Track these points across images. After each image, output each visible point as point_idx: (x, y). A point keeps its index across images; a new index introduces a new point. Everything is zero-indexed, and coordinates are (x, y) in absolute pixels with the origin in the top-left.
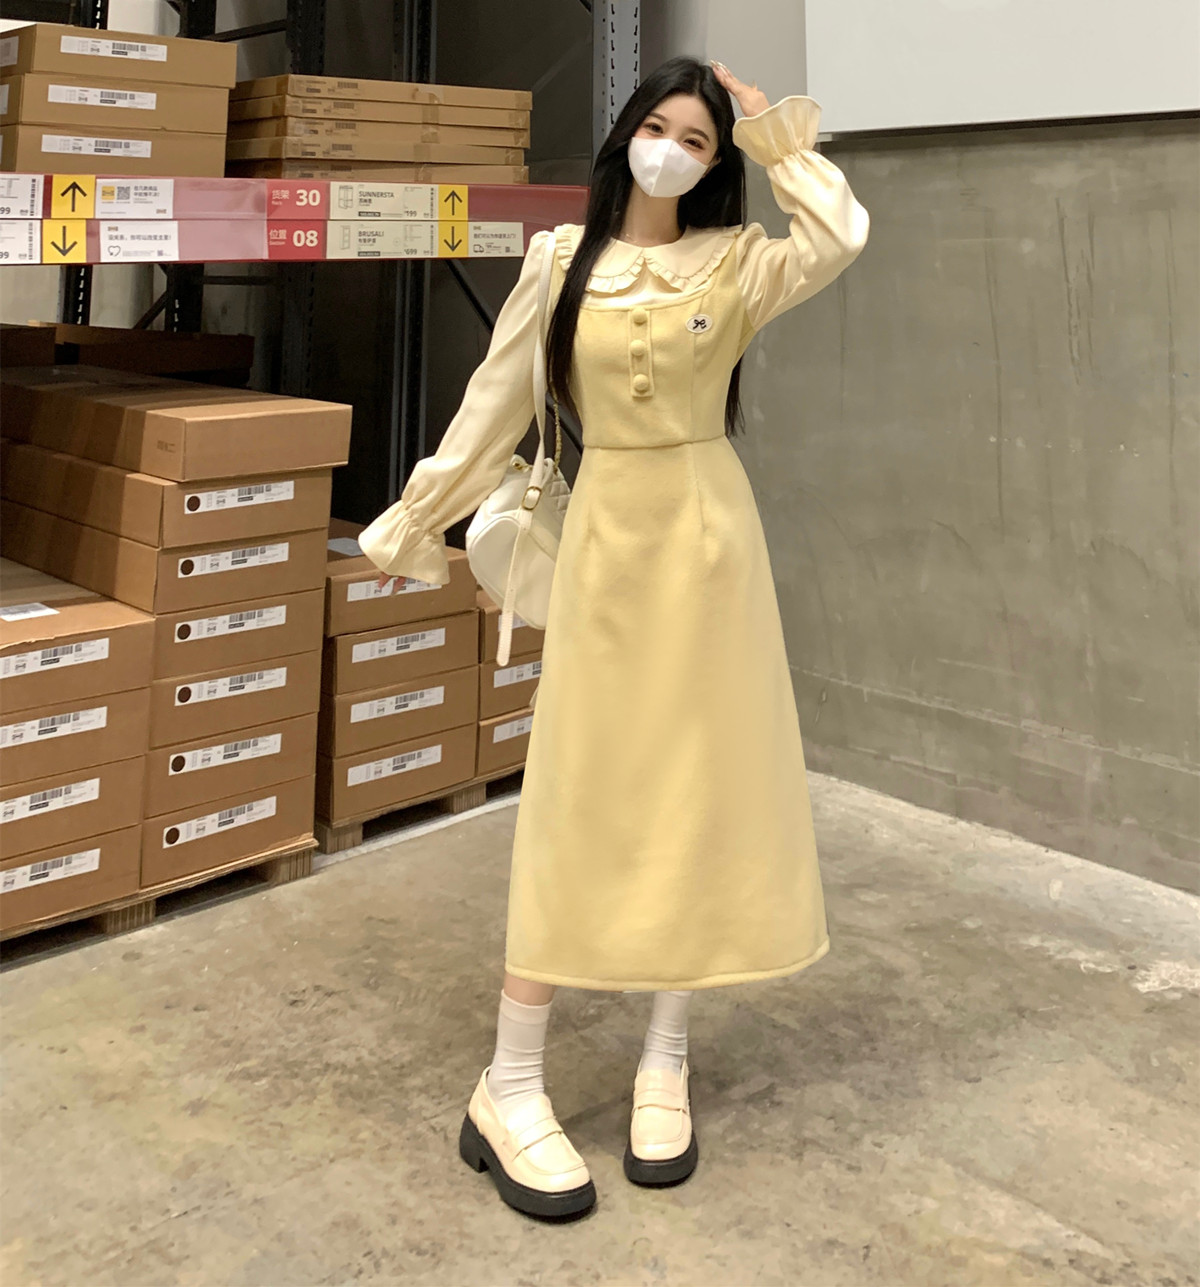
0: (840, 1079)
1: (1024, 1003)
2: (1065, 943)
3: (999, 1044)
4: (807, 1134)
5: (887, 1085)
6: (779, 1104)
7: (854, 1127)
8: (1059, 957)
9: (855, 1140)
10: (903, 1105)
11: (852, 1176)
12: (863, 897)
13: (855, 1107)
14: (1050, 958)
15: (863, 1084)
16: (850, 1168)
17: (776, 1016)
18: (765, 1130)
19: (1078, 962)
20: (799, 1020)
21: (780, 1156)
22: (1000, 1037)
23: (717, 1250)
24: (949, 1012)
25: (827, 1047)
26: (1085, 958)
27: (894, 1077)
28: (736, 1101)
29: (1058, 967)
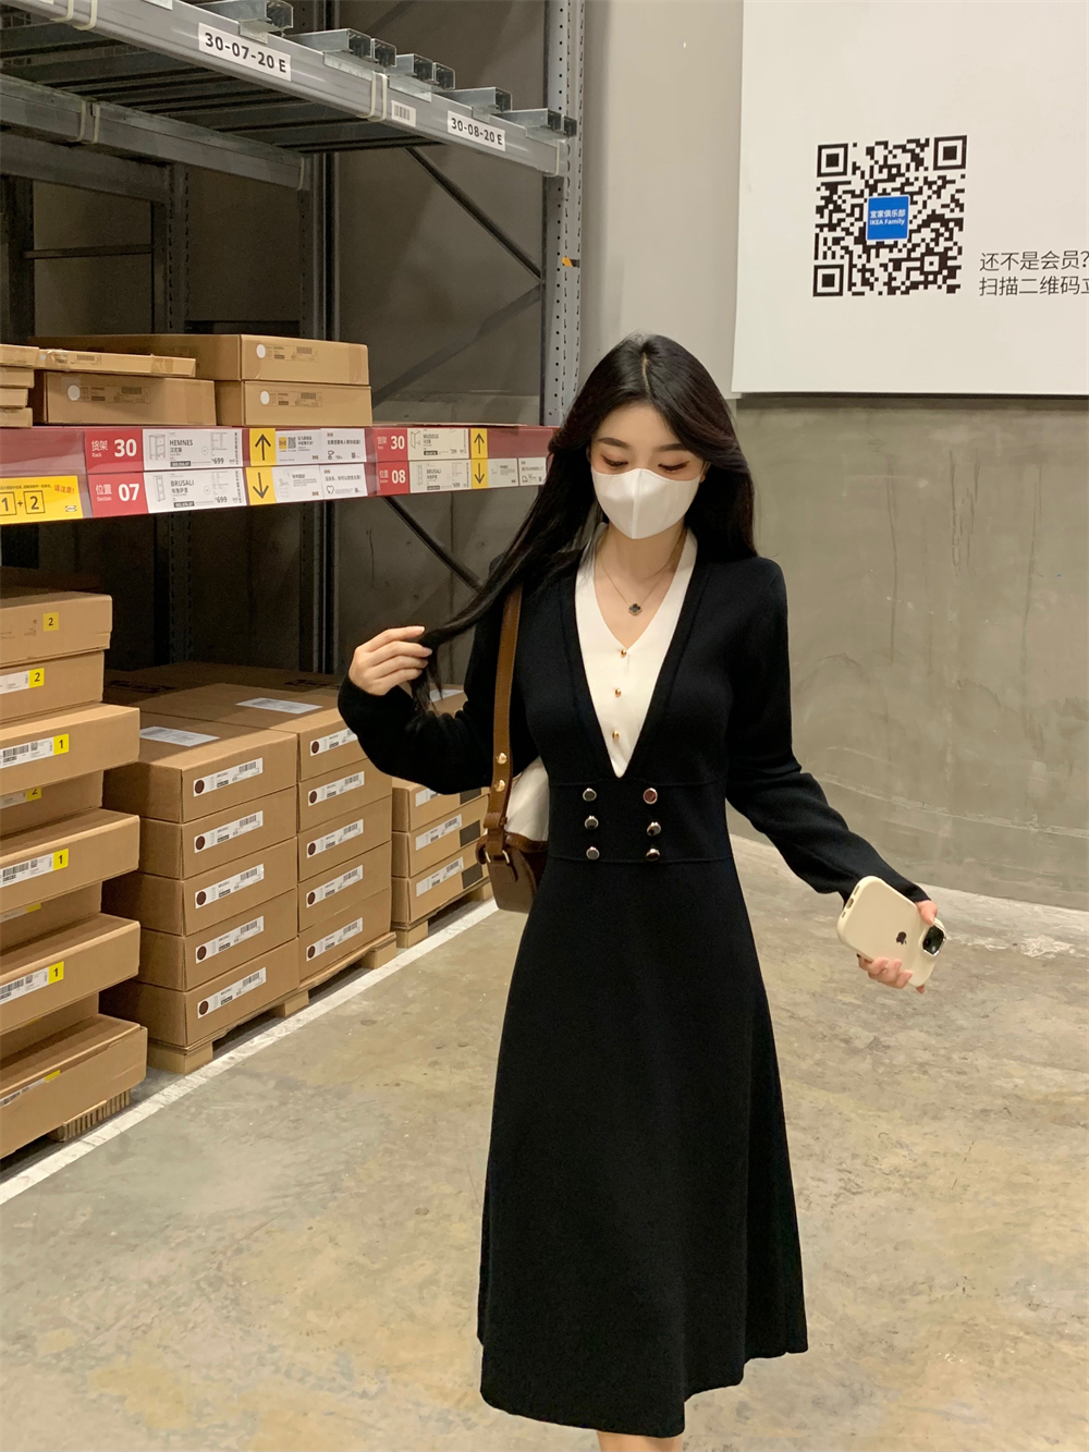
0: (910, 1028)
1: (974, 971)
2: (966, 936)
3: (981, 996)
4: (919, 1060)
5: (940, 1027)
6: (889, 1047)
7: (942, 1052)
8: (970, 944)
9: (949, 1059)
10: (958, 1037)
11: (963, 1078)
12: (816, 919)
13: (933, 1042)
14: (965, 945)
15: (925, 1028)
16: (959, 1073)
17: (840, 997)
18: (894, 1062)
19: (983, 946)
20: (856, 998)
21: (915, 1075)
22: (978, 992)
23: (927, 1129)
24: (937, 983)
25: (886, 1011)
26: (988, 943)
27: (940, 1023)
28: (861, 1050)
29: (974, 949)
